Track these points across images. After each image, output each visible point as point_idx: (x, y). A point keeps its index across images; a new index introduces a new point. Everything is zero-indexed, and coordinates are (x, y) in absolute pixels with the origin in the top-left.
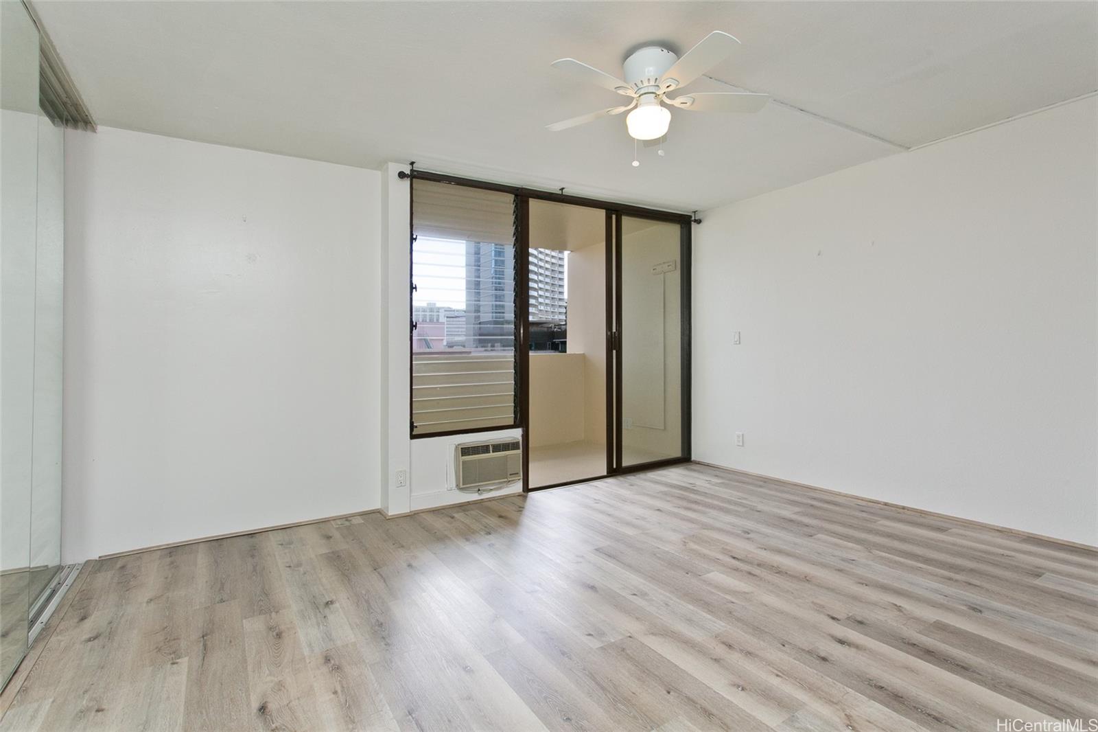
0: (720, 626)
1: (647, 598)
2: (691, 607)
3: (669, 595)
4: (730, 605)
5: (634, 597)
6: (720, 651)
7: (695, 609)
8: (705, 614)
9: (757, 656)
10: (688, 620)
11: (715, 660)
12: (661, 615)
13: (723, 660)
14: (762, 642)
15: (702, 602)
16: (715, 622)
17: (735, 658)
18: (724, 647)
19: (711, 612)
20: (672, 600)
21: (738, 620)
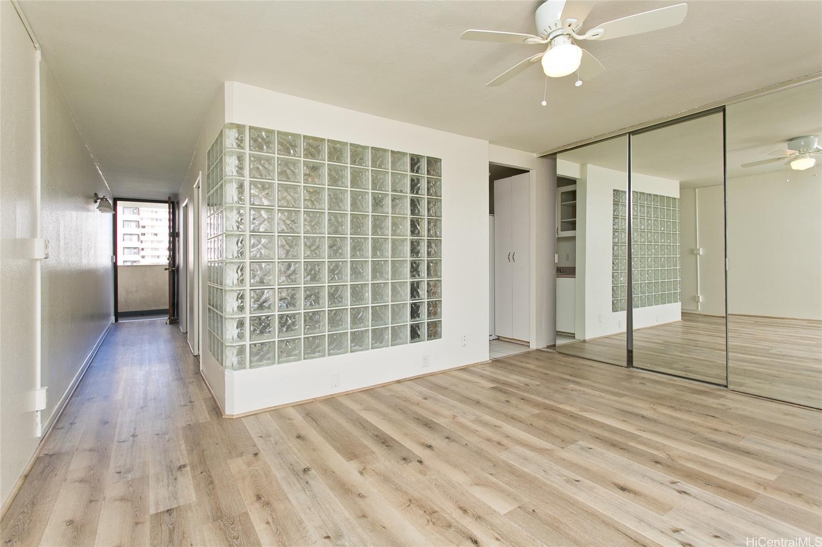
0: (504, 456)
1: (565, 478)
2: (525, 470)
3: (545, 481)
4: (493, 472)
5: (577, 479)
6: (505, 441)
7: (522, 468)
8: (514, 464)
9: (485, 439)
10: (527, 459)
11: (508, 437)
12: (547, 463)
13: (504, 437)
14: (479, 446)
15: (516, 475)
16: (507, 458)
17: (497, 438)
18: (502, 443)
19: (510, 466)
20: (542, 476)
21: (490, 460)
